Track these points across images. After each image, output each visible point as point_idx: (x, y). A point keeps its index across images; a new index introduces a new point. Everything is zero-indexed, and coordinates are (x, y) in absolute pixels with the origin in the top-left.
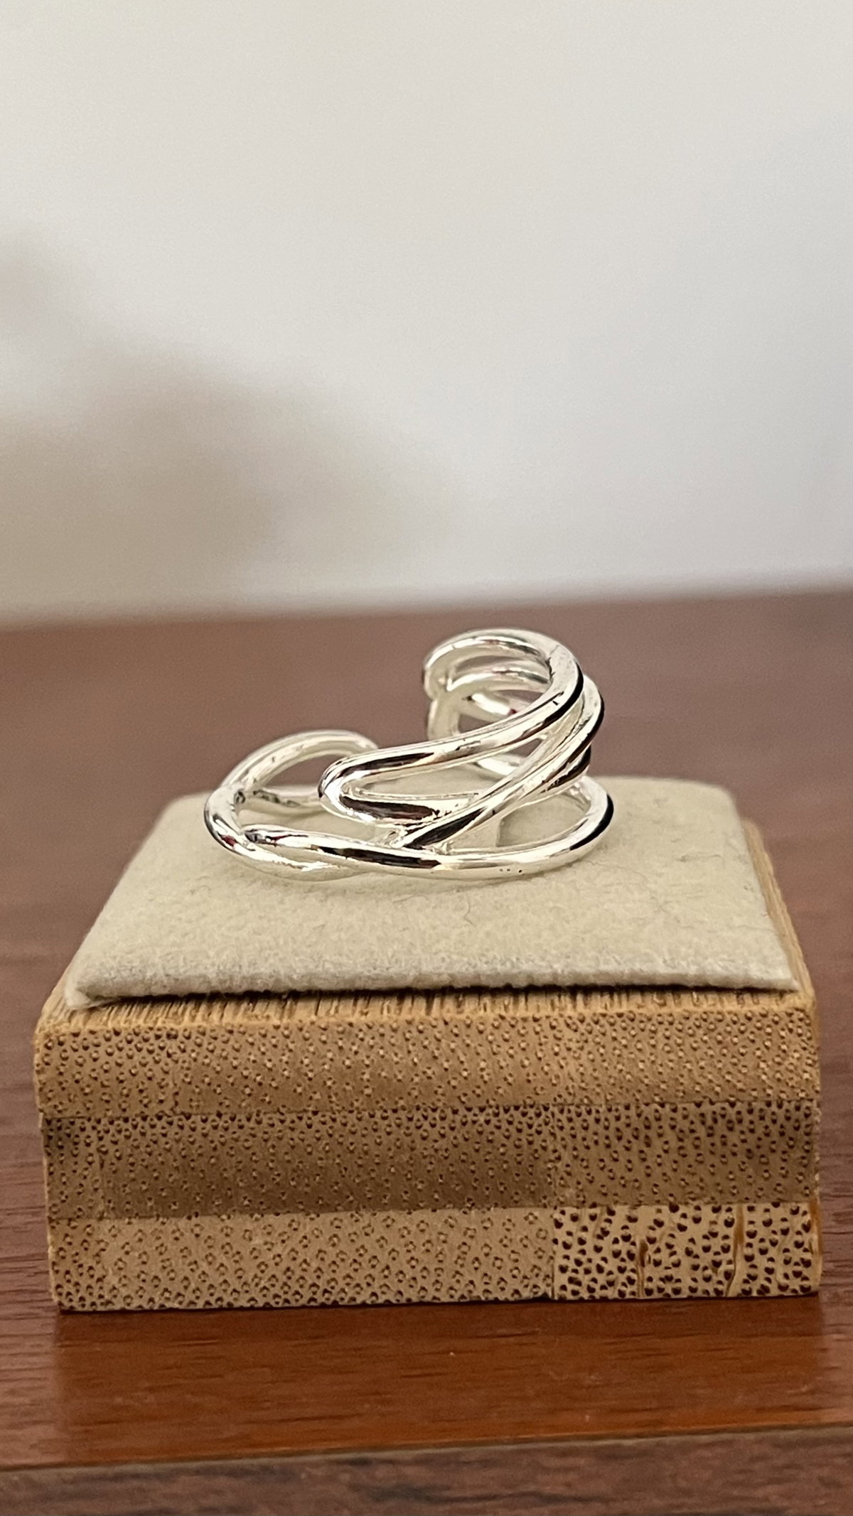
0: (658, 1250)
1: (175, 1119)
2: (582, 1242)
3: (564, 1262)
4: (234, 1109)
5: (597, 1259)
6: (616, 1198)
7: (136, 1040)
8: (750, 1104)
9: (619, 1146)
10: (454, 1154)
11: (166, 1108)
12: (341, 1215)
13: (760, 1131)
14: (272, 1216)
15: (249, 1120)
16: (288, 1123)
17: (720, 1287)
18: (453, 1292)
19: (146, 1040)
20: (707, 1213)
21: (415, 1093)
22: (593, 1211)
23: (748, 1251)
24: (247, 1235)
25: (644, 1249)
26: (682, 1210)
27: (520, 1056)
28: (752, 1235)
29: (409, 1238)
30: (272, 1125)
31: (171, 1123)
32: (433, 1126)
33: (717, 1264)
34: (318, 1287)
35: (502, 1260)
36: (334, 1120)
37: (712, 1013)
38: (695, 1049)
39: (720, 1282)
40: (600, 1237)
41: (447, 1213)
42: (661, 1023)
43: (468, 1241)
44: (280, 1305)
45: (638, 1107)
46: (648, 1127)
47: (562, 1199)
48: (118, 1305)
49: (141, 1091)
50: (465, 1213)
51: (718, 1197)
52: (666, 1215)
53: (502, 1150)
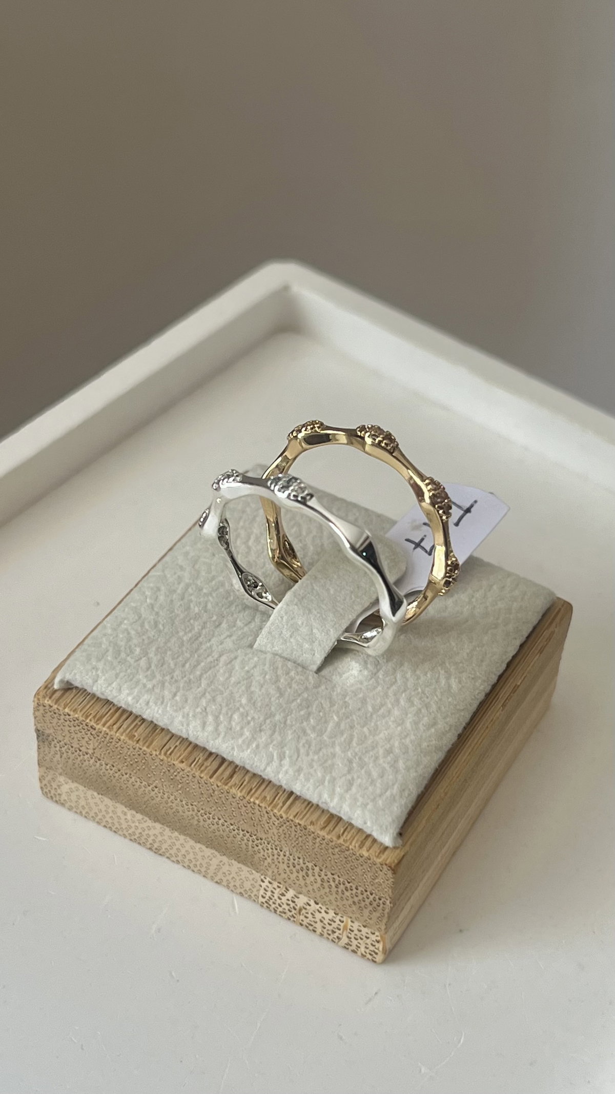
0: (307, 913)
1: (94, 758)
2: (272, 892)
3: (264, 895)
5: (279, 901)
6: (290, 886)
7: (77, 721)
8: (357, 886)
9: (294, 870)
10: (217, 833)
11: (90, 752)
12: (165, 827)
13: (360, 897)
14: (135, 812)
19: (82, 724)
20: (331, 914)
21: (202, 803)
22: (279, 884)
23: (349, 935)
24: (123, 813)
25: (300, 910)
26: (320, 905)
27: (250, 815)
28: (352, 931)
29: (195, 851)
33: (334, 932)
37: (343, 845)
38: (333, 854)
40: (281, 895)
41: (214, 851)
43: (222, 865)
45: (304, 860)
46: (308, 870)
47: (265, 874)
49: (79, 740)
50: (221, 855)
51: (337, 909)
52: (312, 903)
53: (239, 843)
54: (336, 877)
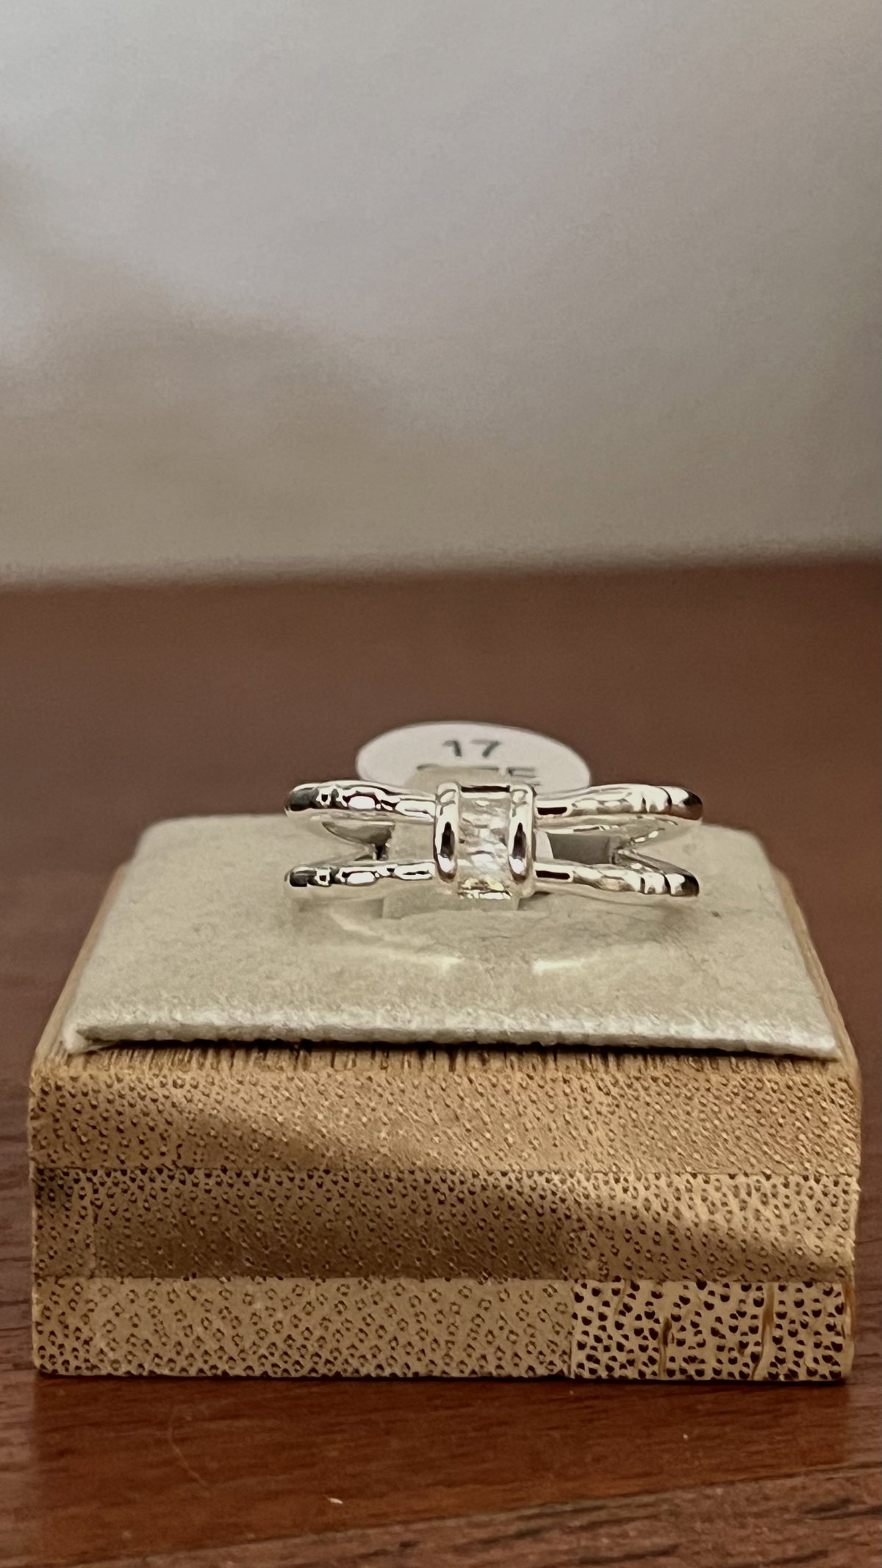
0: (683, 1329)
1: (177, 1173)
2: (602, 1317)
3: (583, 1339)
4: (241, 1164)
5: (617, 1335)
6: (641, 1272)
7: (139, 1087)
8: (786, 1178)
10: (473, 1220)
11: (168, 1161)
12: (349, 1281)
13: (795, 1206)
14: (276, 1279)
15: (256, 1176)
16: (297, 1182)
17: (745, 1370)
18: (463, 1367)
19: (150, 1088)
20: (736, 1291)
21: (434, 1154)
22: (616, 1285)
23: (778, 1333)
24: (248, 1299)
25: (667, 1327)
26: (711, 1286)
27: (547, 1119)
28: (782, 1316)
29: (419, 1308)
30: (280, 1183)
31: (172, 1178)
32: (451, 1190)
33: (743, 1346)
34: (320, 1357)
35: (517, 1335)
36: (346, 1180)
37: (751, 1080)
38: (731, 1118)
39: (746, 1365)
40: (622, 1313)
41: (462, 1283)
42: (697, 1089)
43: (482, 1313)
44: (279, 1375)
45: (669, 1177)
46: (678, 1199)
47: (584, 1272)
48: (105, 1370)
49: (142, 1142)
50: (481, 1283)
51: (746, 1271)
52: (693, 1292)
53: (523, 1217)
54: (741, 1179)
